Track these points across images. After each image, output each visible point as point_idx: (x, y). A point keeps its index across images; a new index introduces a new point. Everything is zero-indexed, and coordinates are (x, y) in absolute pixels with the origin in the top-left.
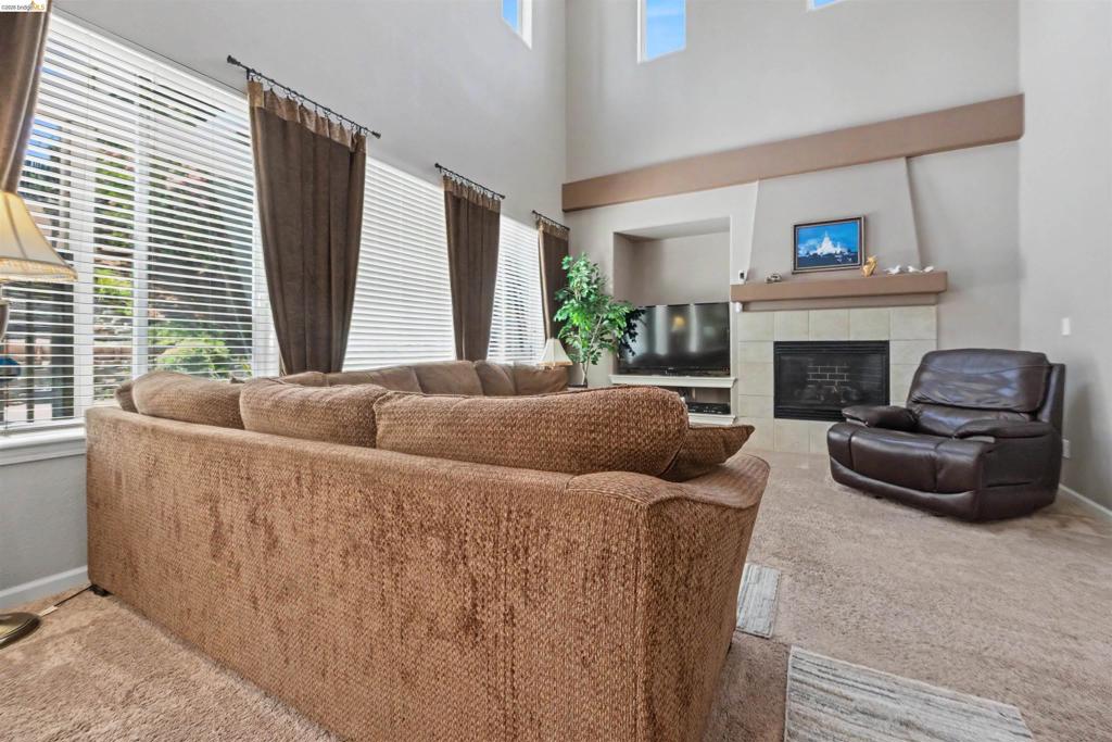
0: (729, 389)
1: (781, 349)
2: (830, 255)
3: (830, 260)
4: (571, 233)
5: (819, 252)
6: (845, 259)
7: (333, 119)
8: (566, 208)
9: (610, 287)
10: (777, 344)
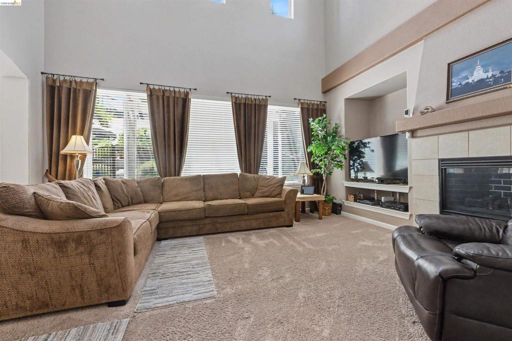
0: (407, 194)
1: (444, 164)
2: (481, 81)
3: (481, 85)
4: (327, 105)
5: (470, 81)
6: (496, 80)
7: (177, 90)
8: (324, 90)
9: (343, 131)
10: (441, 161)
